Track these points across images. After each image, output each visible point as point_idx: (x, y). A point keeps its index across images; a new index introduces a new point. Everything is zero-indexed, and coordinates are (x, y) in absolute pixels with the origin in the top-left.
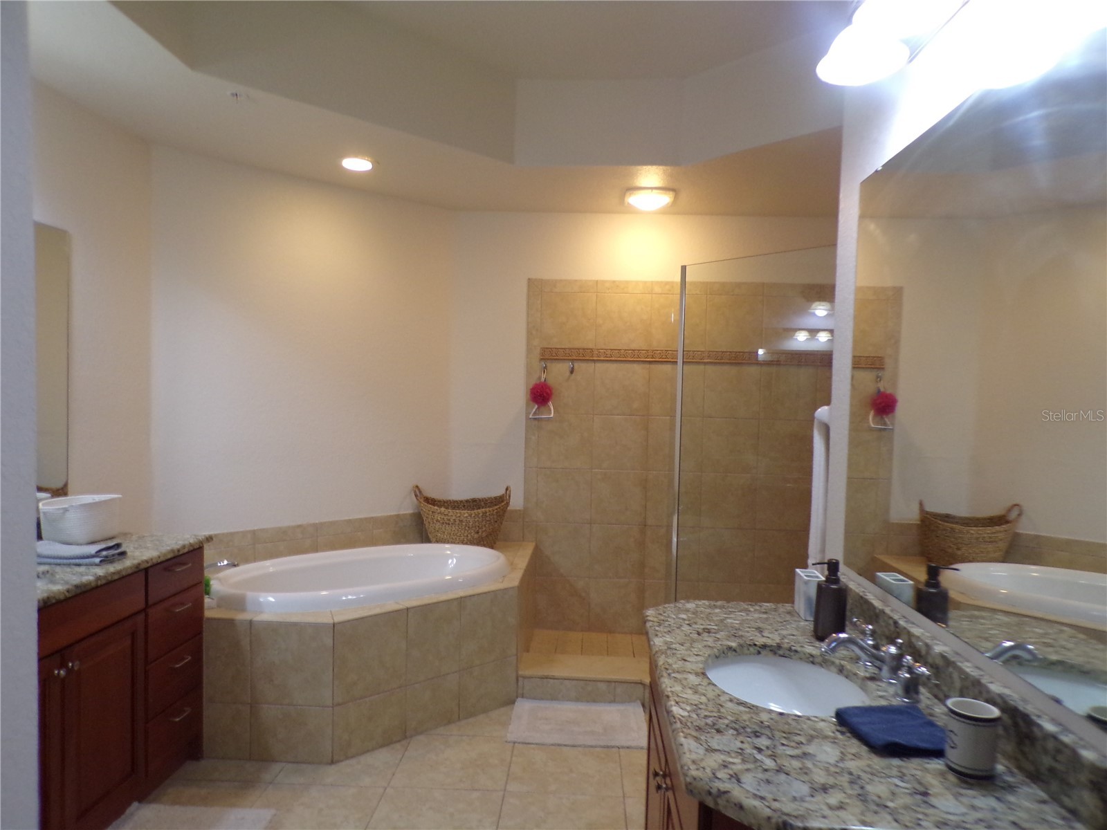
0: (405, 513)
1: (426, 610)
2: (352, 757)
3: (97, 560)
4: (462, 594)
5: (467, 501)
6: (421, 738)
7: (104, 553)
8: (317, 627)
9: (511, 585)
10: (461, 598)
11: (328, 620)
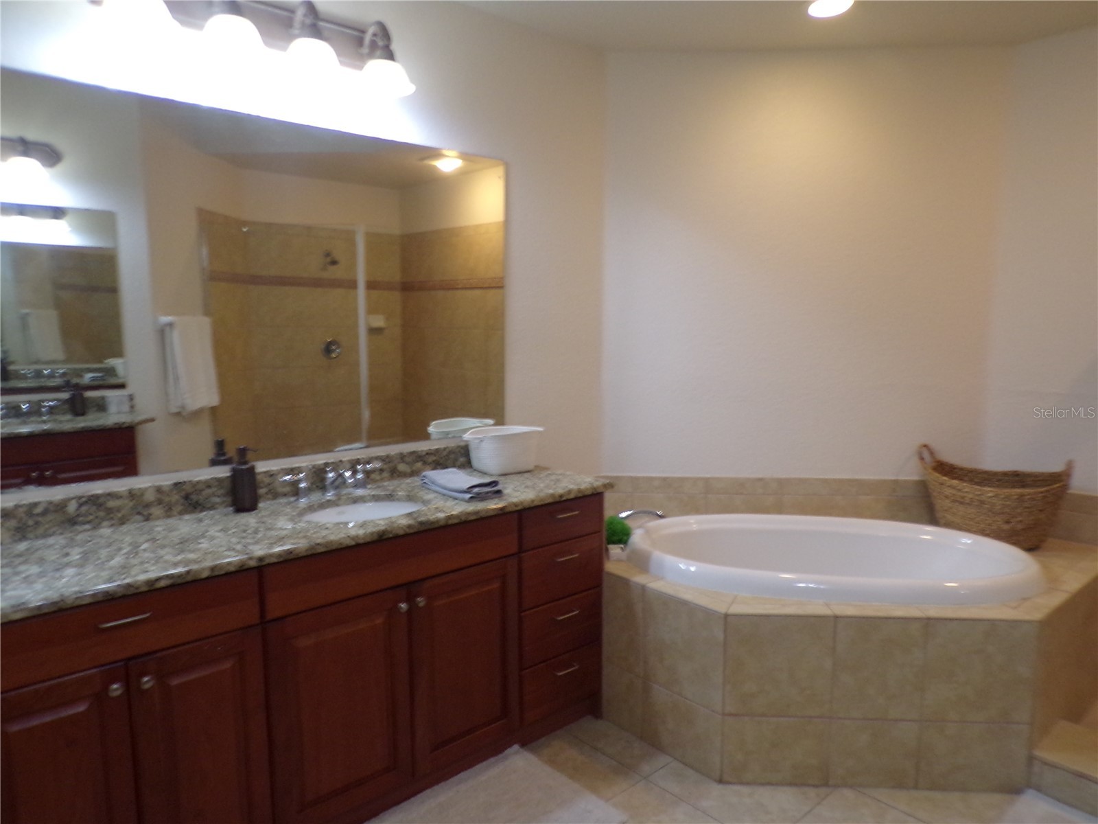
0: (906, 479)
1: (866, 626)
2: (748, 784)
3: (468, 496)
4: (933, 612)
5: (1005, 474)
6: (848, 793)
7: (476, 490)
8: (708, 613)
9: (1027, 617)
10: (929, 619)
11: (722, 608)
